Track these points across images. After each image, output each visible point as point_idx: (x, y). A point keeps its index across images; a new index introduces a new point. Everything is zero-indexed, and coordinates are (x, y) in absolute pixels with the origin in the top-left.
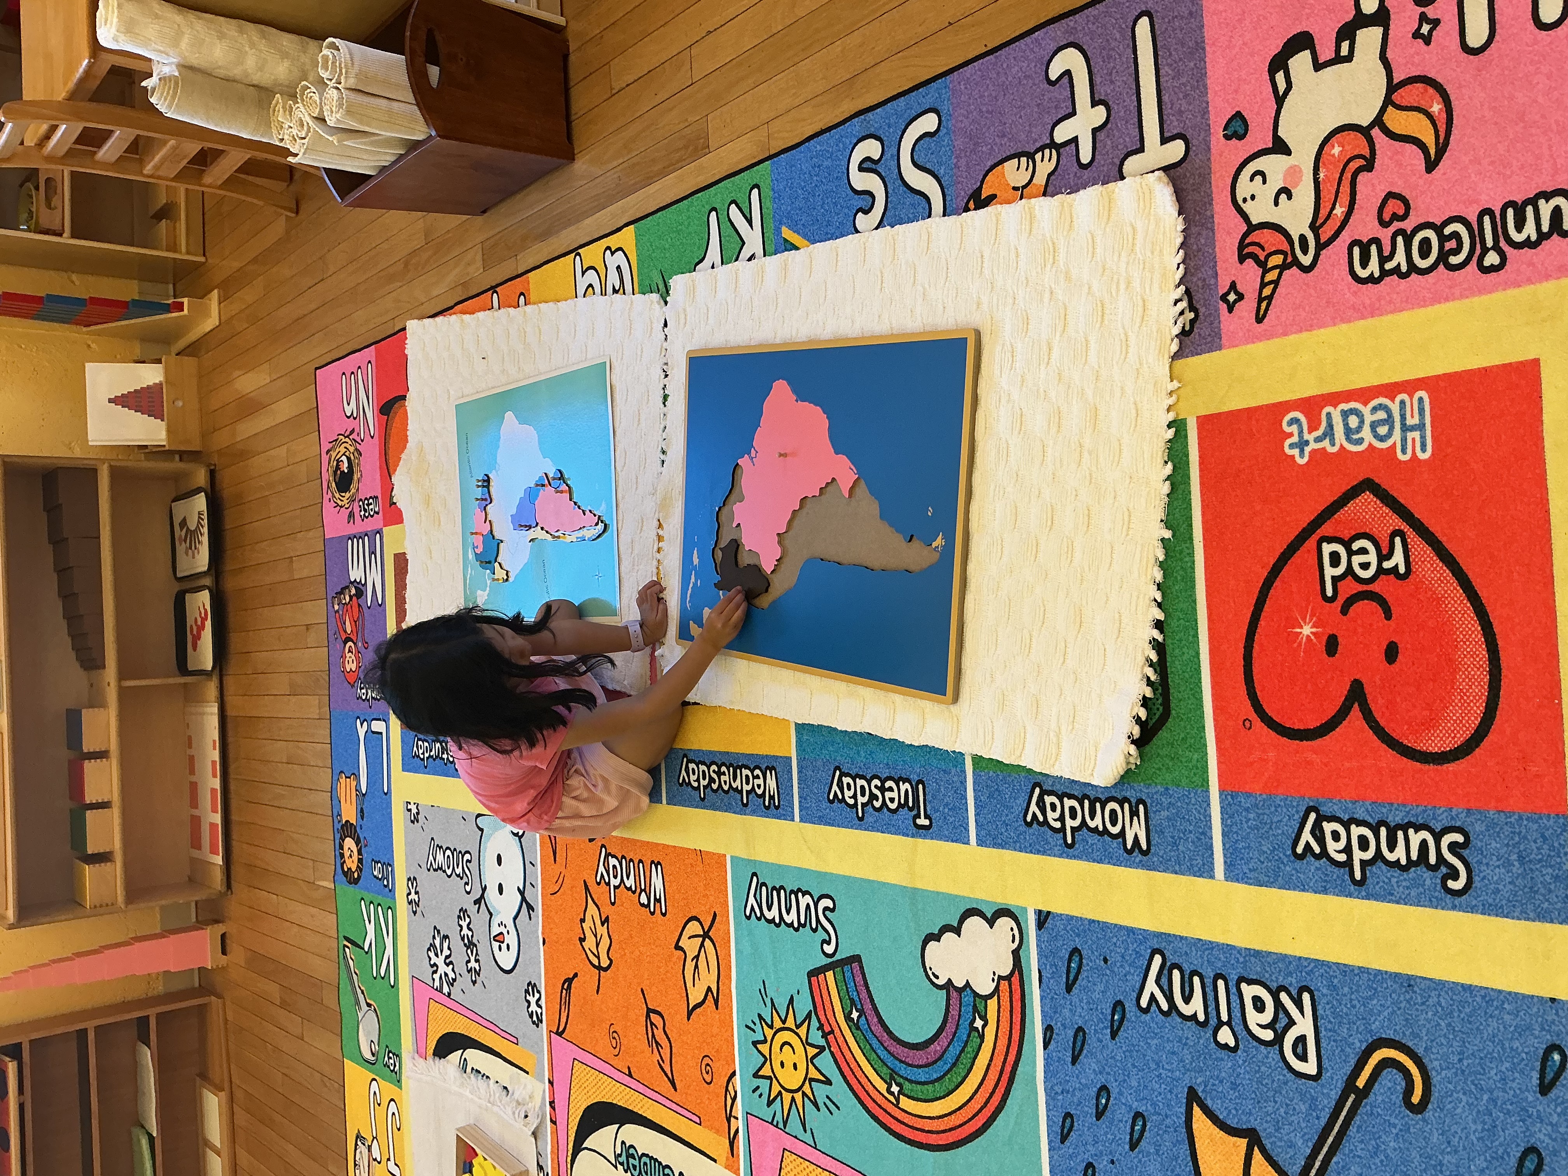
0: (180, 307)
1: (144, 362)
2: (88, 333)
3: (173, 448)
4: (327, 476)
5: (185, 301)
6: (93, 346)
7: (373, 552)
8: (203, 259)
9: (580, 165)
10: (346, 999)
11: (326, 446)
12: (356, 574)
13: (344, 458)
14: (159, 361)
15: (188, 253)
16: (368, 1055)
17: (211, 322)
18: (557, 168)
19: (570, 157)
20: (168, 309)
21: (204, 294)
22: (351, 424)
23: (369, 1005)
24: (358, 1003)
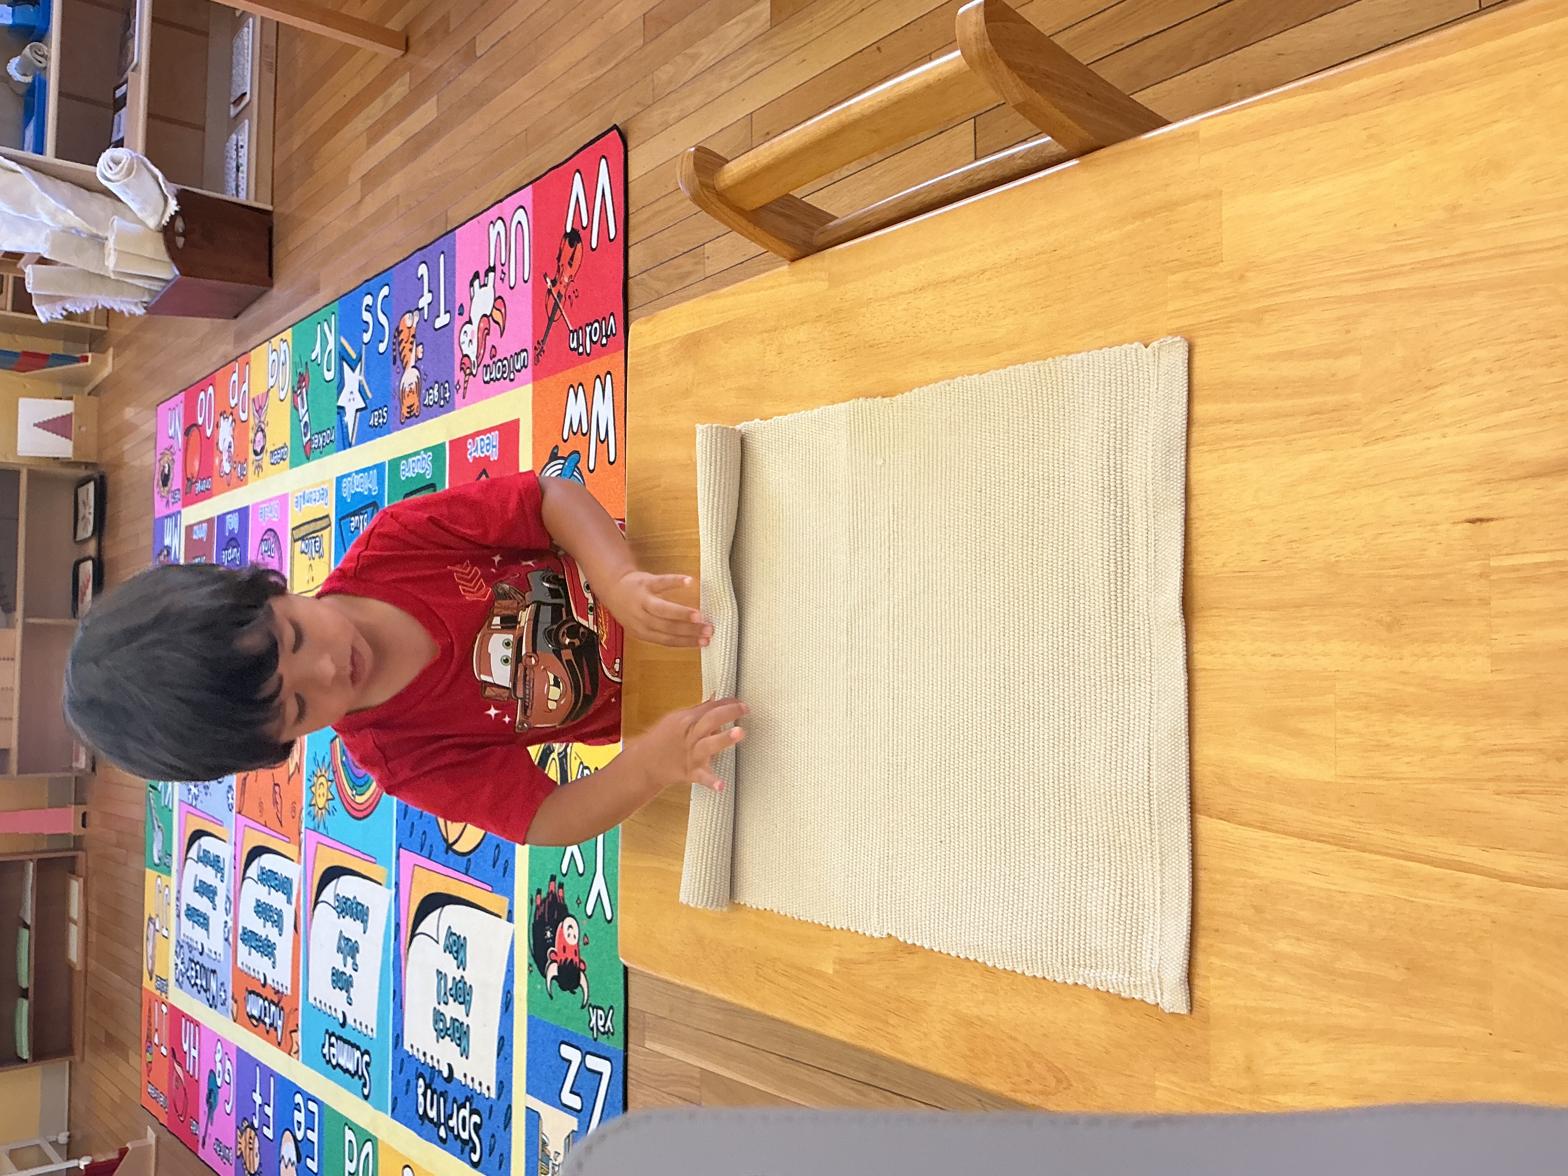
0: (85, 359)
1: (61, 399)
2: (25, 377)
3: (77, 460)
4: (158, 477)
5: (90, 355)
6: (28, 386)
7: (176, 526)
8: (105, 328)
9: (275, 291)
10: (149, 827)
11: (159, 457)
12: (167, 542)
13: (167, 465)
14: (71, 399)
15: (95, 324)
16: (157, 861)
17: (107, 371)
18: (265, 292)
19: (271, 285)
20: (78, 360)
21: (104, 351)
22: (171, 442)
23: (159, 827)
24: (154, 828)
